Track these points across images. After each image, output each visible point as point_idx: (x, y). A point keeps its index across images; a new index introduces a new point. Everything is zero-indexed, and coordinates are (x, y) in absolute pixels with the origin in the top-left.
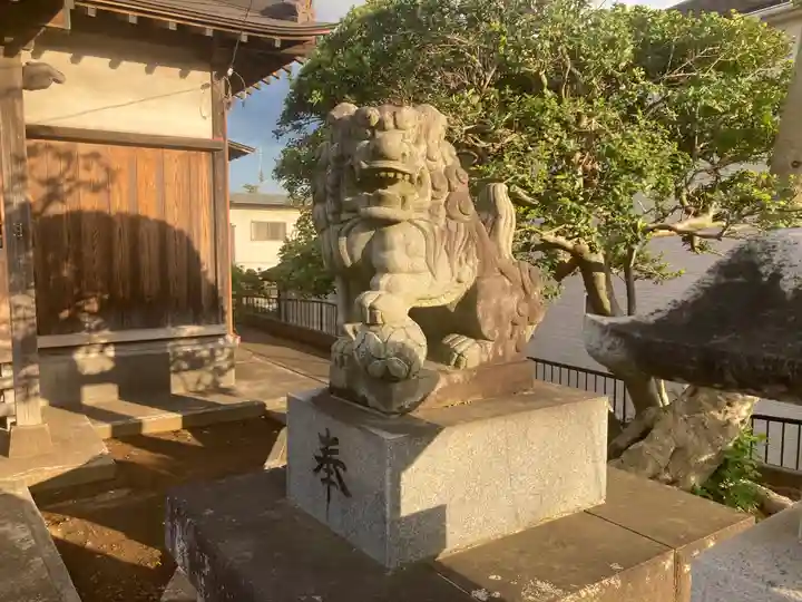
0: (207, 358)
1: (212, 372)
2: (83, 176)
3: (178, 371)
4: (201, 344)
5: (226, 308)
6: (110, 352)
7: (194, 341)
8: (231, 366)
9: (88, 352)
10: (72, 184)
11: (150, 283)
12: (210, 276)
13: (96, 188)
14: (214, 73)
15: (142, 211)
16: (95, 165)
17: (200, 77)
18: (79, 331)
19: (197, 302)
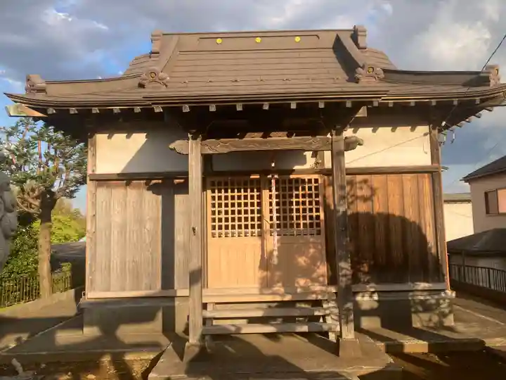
0: (434, 304)
1: (438, 315)
2: (359, 193)
3: (417, 312)
4: (429, 295)
5: (445, 272)
6: (376, 297)
7: (425, 293)
8: (450, 312)
9: (363, 296)
10: (353, 198)
11: (397, 254)
12: (434, 251)
13: (365, 199)
14: (431, 126)
15: (391, 211)
16: (365, 186)
17: (423, 129)
18: (358, 283)
19: (426, 267)
